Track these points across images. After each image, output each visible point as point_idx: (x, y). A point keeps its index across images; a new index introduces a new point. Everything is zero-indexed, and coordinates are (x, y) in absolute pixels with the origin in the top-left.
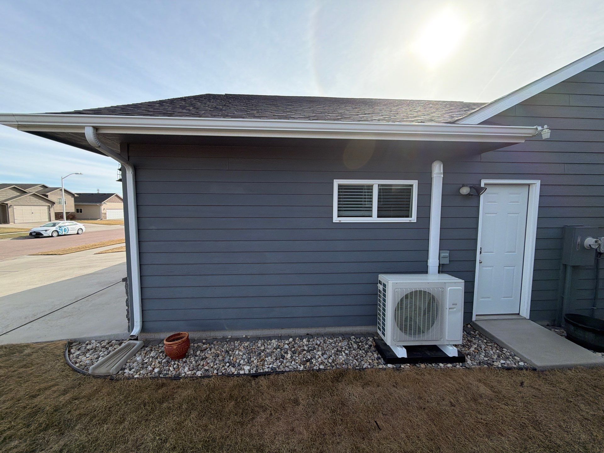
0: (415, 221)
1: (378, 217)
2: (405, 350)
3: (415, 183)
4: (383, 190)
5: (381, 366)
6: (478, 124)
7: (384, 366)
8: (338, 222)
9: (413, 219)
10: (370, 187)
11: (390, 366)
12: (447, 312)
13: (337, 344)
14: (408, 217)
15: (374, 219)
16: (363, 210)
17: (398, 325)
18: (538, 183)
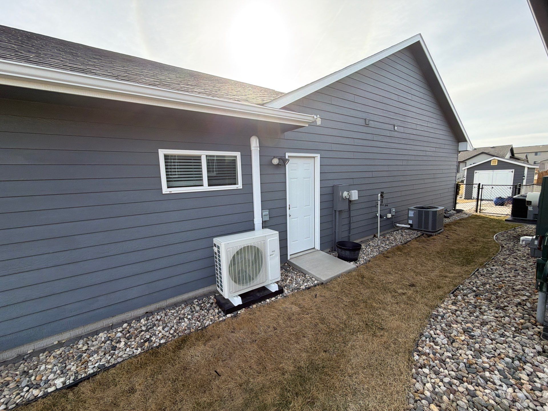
0: (241, 188)
1: (209, 185)
2: (240, 298)
3: (238, 154)
4: (210, 160)
5: (221, 319)
6: (280, 109)
7: (224, 318)
8: (168, 193)
9: (240, 186)
10: (199, 158)
11: (229, 315)
12: (269, 258)
13: (179, 312)
14: (235, 184)
15: (206, 187)
16: (194, 180)
17: (232, 279)
18: (319, 156)
